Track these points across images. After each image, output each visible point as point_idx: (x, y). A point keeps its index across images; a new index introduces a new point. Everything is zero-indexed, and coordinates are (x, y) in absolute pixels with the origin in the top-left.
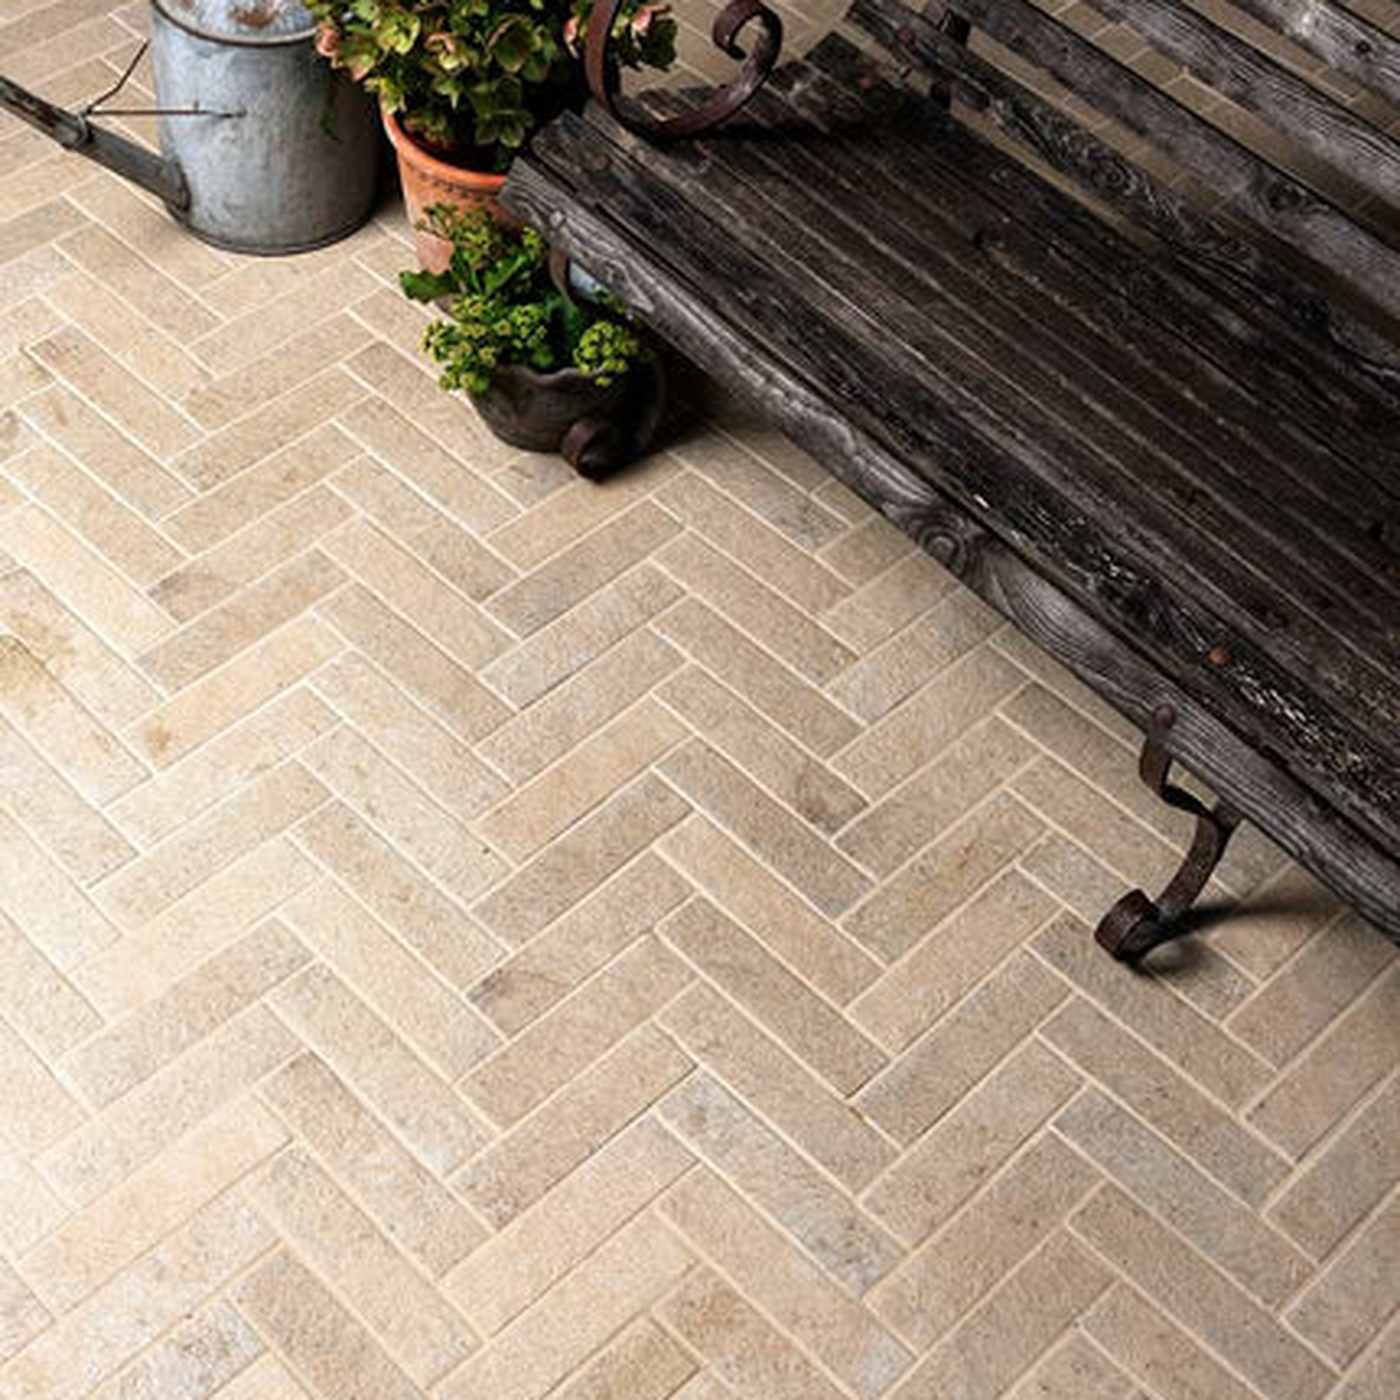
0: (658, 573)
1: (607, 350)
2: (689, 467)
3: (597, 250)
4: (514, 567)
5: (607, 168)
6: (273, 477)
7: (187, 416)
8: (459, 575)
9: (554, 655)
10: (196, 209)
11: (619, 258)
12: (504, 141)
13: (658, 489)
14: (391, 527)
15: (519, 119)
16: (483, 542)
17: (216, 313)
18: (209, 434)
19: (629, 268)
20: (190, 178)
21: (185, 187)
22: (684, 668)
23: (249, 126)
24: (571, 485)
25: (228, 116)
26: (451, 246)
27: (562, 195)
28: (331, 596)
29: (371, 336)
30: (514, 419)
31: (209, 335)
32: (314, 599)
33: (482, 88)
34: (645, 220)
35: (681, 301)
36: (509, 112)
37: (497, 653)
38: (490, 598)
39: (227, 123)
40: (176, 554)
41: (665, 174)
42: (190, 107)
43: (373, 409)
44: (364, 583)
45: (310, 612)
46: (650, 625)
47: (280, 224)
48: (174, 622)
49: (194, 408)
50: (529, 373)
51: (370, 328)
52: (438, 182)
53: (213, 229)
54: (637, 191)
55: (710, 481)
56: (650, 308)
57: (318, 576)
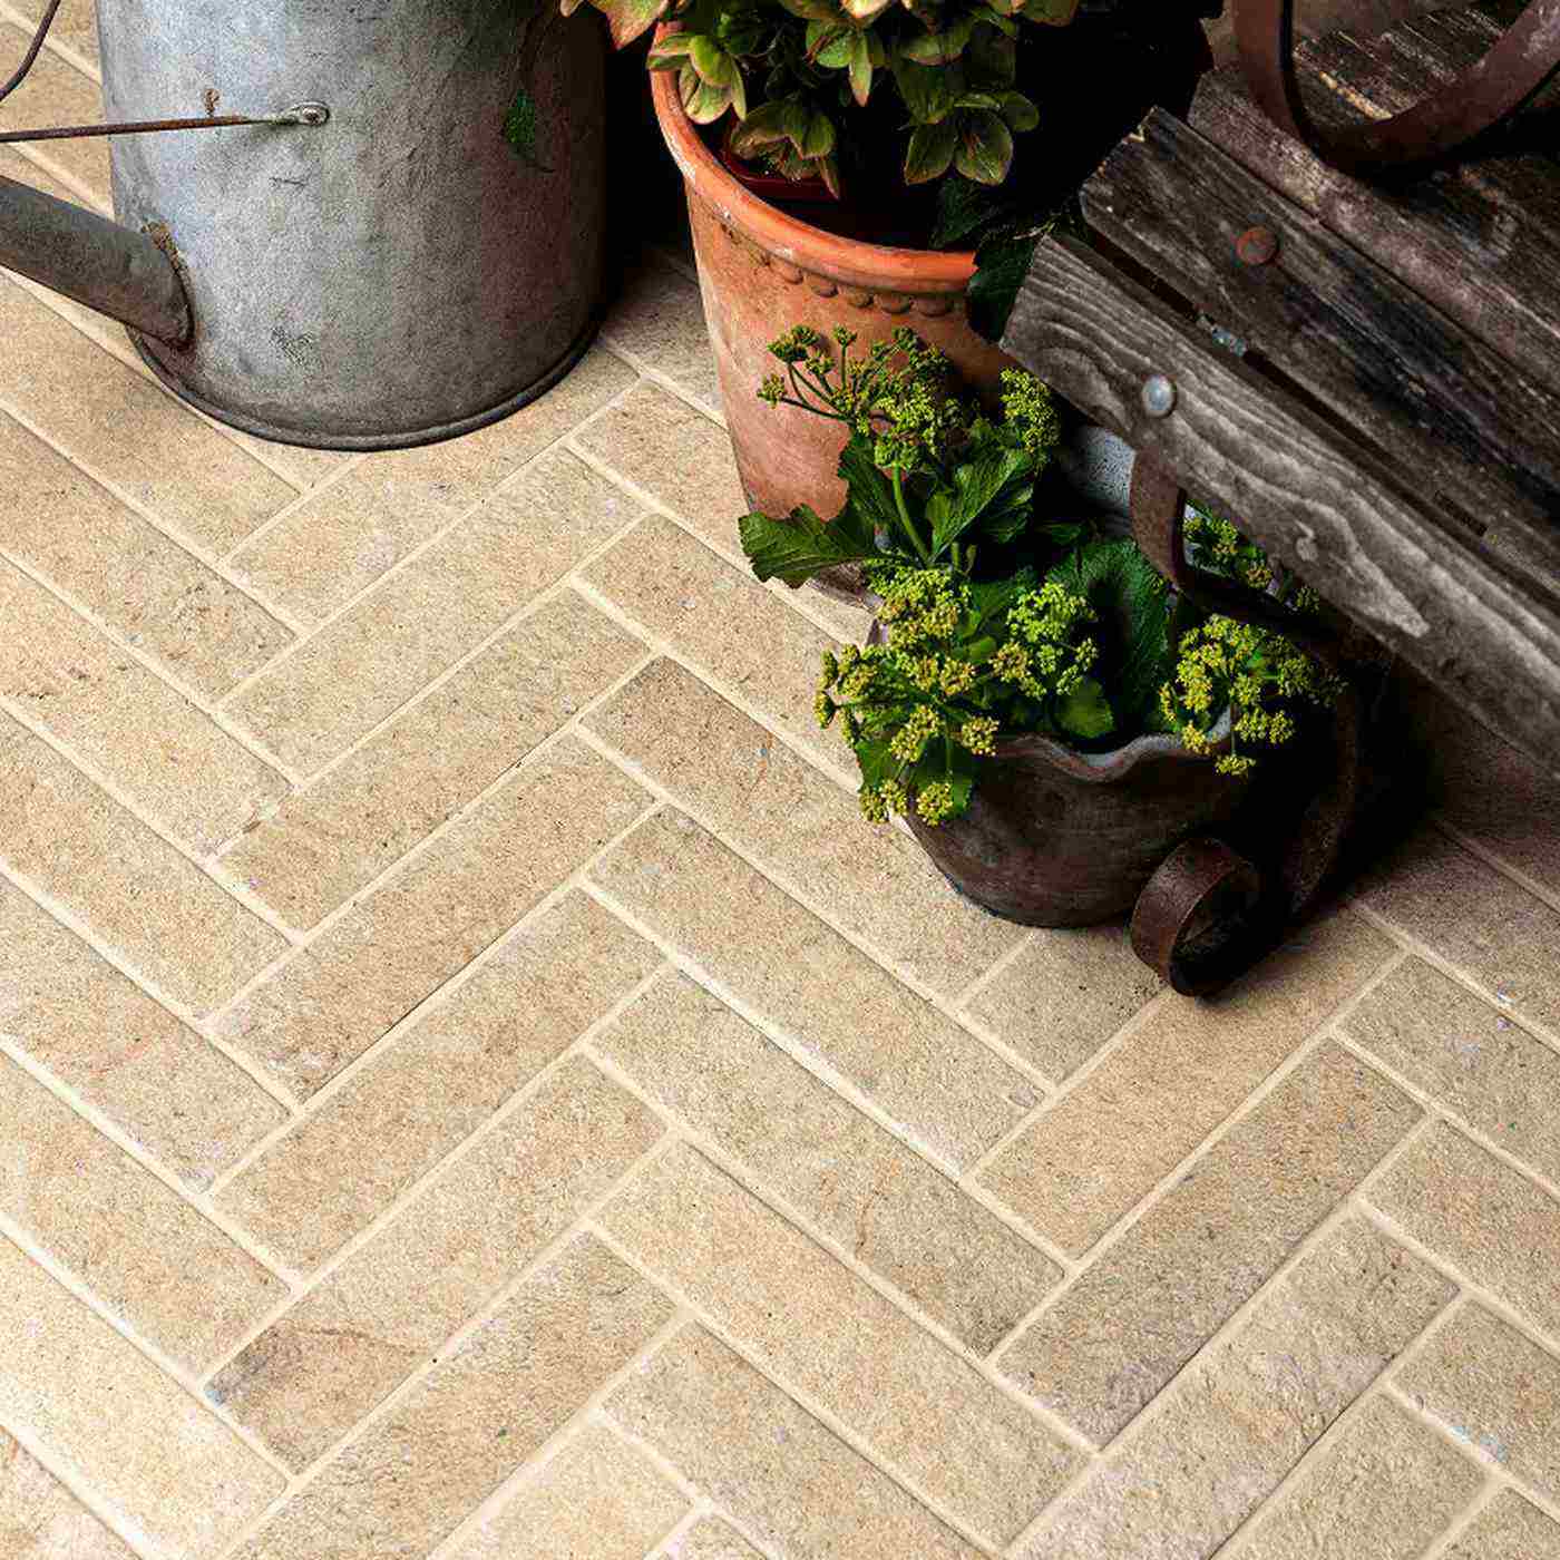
0: (1384, 1240)
1: (1245, 690)
2: (1410, 943)
3: (1269, 476)
4: (1056, 1252)
5: (1273, 257)
6: (463, 1045)
7: (243, 893)
8: (927, 1284)
9: (1178, 1488)
10: (209, 350)
11: (1326, 496)
12: (970, 173)
13: (1351, 1006)
14: (751, 1159)
15: (1003, 116)
16: (969, 1184)
17: (282, 613)
18: (301, 939)
19: (1357, 523)
20: (195, 277)
21: (183, 298)
22: (1485, 1500)
23: (338, 148)
24: (1150, 1011)
25: (289, 124)
26: (838, 432)
27: (1170, 333)
28: (639, 1365)
29: (637, 646)
30: (1016, 863)
31: (268, 669)
32: (601, 1374)
33: (928, 51)
34: (1384, 393)
35: (1500, 610)
36: (984, 101)
37: (1047, 1495)
38: (1009, 1341)
39: (284, 144)
40: (265, 1277)
41: (1413, 262)
42: (196, 111)
43: (666, 840)
44: (710, 1322)
45: (596, 1413)
46: (1388, 1383)
47: (408, 374)
48: (282, 1466)
49: (258, 868)
50: (1057, 751)
51: (636, 628)
52: (802, 274)
53: (247, 392)
54: (1356, 315)
55: (1466, 977)
56: (1417, 627)
57: (603, 1309)
